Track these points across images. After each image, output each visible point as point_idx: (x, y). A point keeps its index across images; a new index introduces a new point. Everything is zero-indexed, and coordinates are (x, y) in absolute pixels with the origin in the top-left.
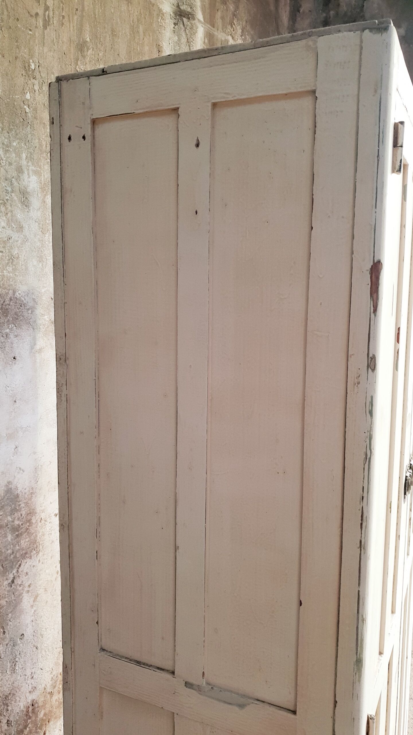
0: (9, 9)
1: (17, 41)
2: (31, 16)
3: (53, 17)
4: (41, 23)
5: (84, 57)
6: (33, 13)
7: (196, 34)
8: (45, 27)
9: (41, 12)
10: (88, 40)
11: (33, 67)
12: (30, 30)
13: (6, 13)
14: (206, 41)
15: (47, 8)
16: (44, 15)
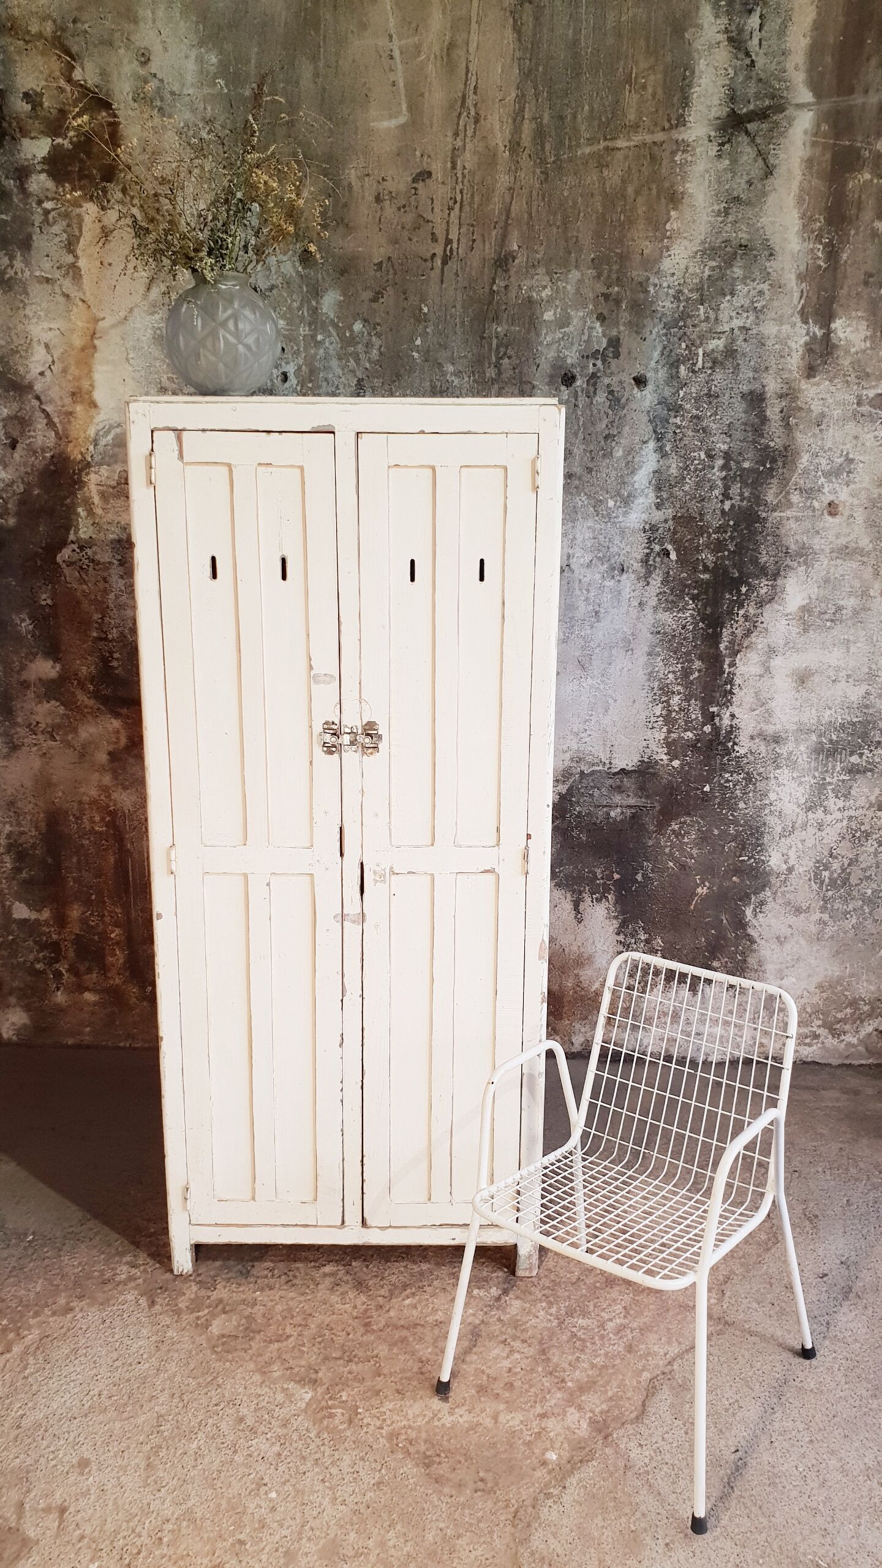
0: (396, 267)
1: (405, 293)
2: (426, 260)
3: (458, 248)
4: (439, 263)
5: (507, 271)
6: (428, 255)
7: (791, 131)
8: (445, 262)
9: (439, 250)
10: (516, 248)
11: (426, 310)
12: (423, 275)
13: (391, 271)
14: (824, 127)
15: (448, 242)
16: (445, 251)
